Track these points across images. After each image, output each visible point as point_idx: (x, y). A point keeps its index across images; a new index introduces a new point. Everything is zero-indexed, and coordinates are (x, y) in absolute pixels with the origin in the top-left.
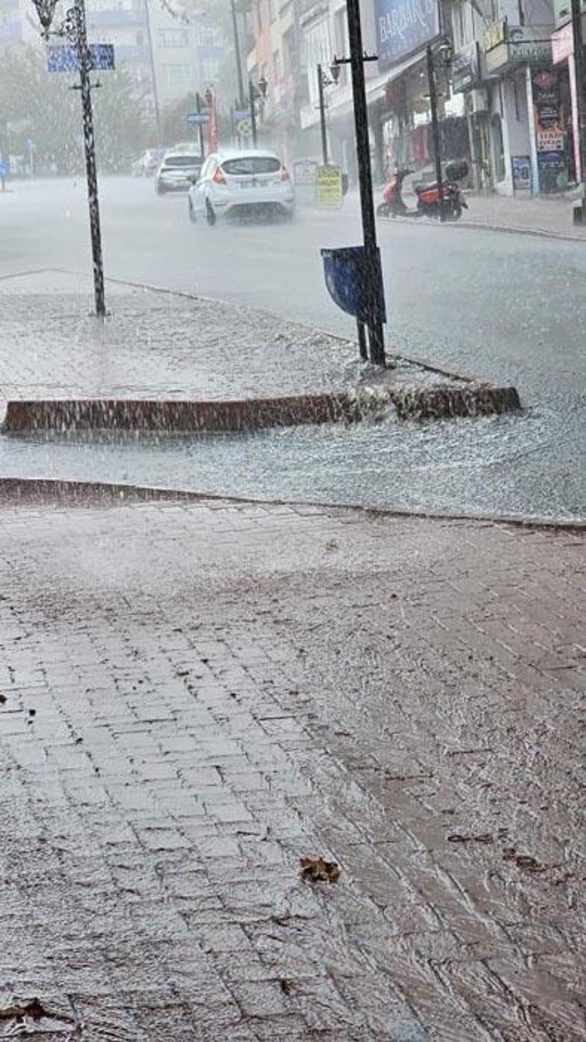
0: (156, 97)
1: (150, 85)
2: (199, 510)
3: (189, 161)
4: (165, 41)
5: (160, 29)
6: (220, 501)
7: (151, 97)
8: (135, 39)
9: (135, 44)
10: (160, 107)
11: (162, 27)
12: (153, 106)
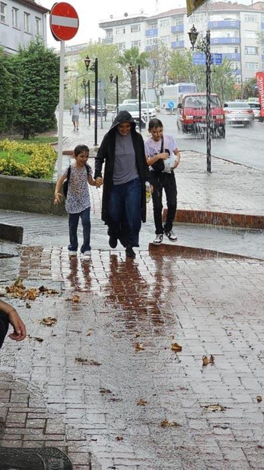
0: (242, 76)
1: (239, 71)
2: (244, 263)
3: (254, 106)
4: (247, 52)
5: (245, 47)
6: (253, 260)
7: (239, 76)
8: (234, 51)
9: (234, 52)
10: (243, 81)
11: (246, 45)
12: (240, 80)
